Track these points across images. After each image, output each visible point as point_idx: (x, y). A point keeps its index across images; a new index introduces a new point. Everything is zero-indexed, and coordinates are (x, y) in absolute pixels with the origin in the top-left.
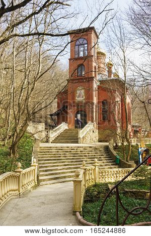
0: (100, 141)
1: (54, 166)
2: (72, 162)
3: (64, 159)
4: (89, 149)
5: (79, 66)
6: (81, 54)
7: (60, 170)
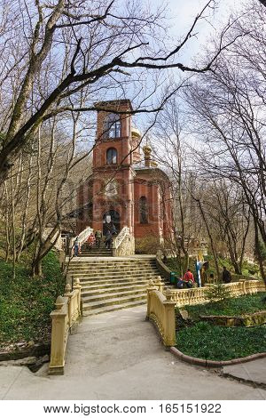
0: (137, 252)
1: (92, 289)
2: (114, 282)
3: (102, 279)
4: (130, 264)
5: (108, 150)
6: (112, 134)
7: (102, 293)
